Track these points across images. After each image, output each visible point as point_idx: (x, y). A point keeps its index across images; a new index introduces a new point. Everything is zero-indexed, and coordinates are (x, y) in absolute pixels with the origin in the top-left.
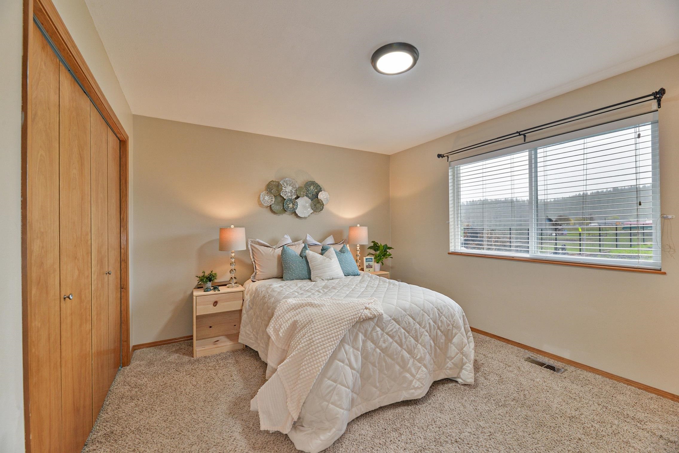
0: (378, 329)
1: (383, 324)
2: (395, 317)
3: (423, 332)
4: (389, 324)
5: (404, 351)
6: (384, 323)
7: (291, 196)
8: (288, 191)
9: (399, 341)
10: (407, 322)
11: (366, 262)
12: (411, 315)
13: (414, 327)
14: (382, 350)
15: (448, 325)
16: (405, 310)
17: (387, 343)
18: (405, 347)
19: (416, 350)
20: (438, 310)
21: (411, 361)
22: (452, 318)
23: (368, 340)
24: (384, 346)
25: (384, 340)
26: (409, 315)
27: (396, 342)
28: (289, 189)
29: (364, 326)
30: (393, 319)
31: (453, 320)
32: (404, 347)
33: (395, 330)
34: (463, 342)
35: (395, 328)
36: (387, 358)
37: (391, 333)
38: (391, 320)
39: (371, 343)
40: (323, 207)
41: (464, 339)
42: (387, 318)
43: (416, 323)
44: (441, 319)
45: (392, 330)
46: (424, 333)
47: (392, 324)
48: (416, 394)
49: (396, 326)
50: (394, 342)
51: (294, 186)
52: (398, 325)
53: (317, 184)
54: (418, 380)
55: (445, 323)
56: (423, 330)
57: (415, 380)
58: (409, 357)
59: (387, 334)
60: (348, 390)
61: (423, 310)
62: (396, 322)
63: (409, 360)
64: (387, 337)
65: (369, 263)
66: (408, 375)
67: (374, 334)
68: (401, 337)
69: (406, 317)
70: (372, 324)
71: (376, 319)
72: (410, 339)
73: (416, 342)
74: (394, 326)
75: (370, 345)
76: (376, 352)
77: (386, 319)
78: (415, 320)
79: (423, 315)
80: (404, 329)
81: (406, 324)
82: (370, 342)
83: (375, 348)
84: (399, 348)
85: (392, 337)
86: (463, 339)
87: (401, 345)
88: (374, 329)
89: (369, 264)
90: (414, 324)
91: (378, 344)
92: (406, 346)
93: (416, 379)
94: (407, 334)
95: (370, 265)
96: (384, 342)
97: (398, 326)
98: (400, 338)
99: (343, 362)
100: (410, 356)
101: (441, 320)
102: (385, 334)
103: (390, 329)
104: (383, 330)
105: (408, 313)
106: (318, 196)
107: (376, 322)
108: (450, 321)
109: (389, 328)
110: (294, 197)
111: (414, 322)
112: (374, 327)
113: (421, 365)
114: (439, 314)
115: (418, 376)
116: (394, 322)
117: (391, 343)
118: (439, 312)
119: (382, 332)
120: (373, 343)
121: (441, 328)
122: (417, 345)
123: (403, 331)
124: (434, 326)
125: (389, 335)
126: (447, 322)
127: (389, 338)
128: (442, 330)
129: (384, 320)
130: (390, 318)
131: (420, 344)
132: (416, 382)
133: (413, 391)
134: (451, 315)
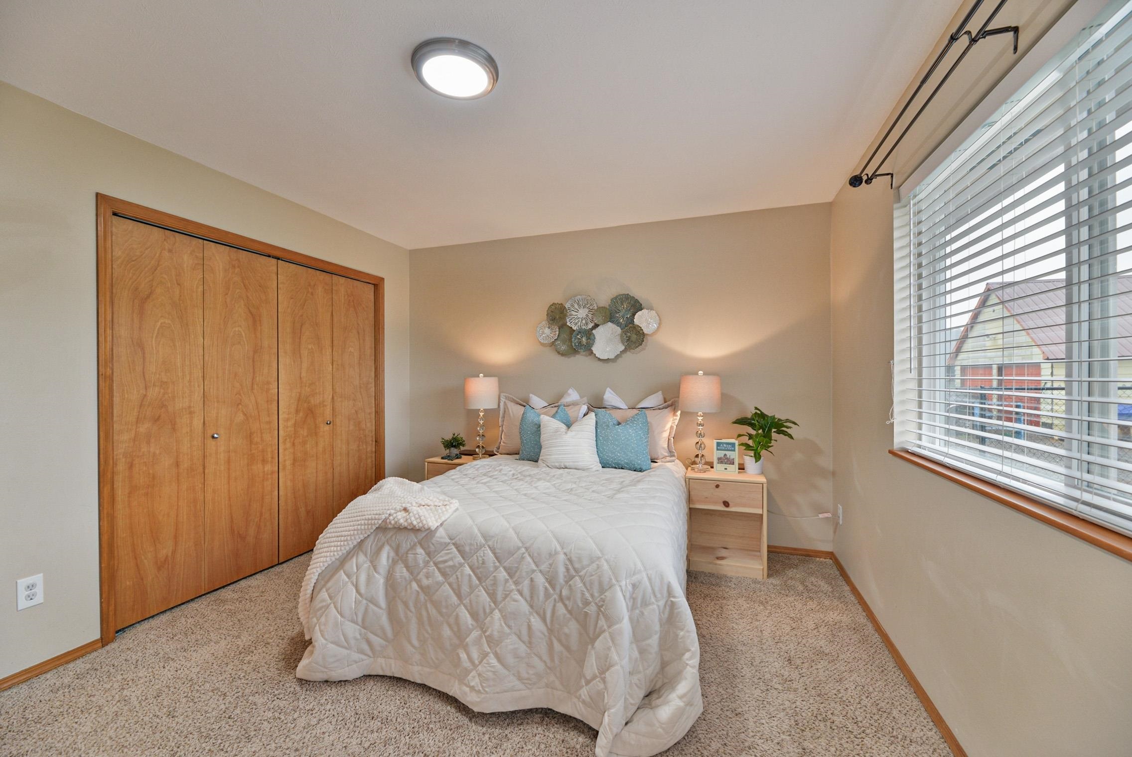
0: (420, 550)
1: (431, 545)
2: (458, 542)
3: (511, 591)
4: (443, 550)
5: (463, 607)
6: (433, 544)
7: (587, 324)
8: (578, 318)
9: (455, 586)
10: (480, 559)
11: (718, 450)
12: (495, 549)
13: (494, 575)
14: (420, 587)
15: (586, 603)
16: (486, 537)
17: (430, 581)
18: (466, 601)
19: (489, 618)
20: (570, 560)
21: (475, 634)
22: (602, 591)
23: (400, 562)
24: (425, 582)
25: (427, 573)
26: (490, 548)
27: (450, 585)
28: (583, 313)
29: (397, 538)
30: (454, 544)
31: (603, 597)
32: (464, 602)
33: (450, 563)
34: (608, 654)
35: (451, 559)
36: (429, 605)
37: (441, 566)
38: (449, 543)
39: (405, 569)
40: (643, 339)
41: (613, 649)
42: (441, 538)
43: (501, 569)
44: (571, 583)
45: (445, 561)
46: (512, 594)
47: (449, 551)
48: (468, 699)
49: (455, 557)
50: (446, 584)
51: (591, 307)
52: (461, 558)
53: (633, 297)
54: (479, 675)
55: (579, 595)
56: (513, 587)
57: (474, 672)
58: (472, 625)
59: (436, 564)
60: (340, 617)
61: (527, 549)
62: (459, 551)
63: (471, 631)
64: (434, 569)
65: (726, 452)
66: (463, 656)
67: (411, 556)
68: (460, 580)
69: (483, 549)
70: (413, 538)
71: (424, 534)
72: (479, 593)
73: (492, 605)
74: (450, 556)
75: (401, 572)
76: (411, 588)
77: (438, 540)
78: (499, 562)
79: (523, 558)
80: (471, 568)
81: (478, 562)
82: (403, 566)
83: (411, 581)
84: (454, 599)
85: (444, 574)
86: (609, 649)
87: (459, 596)
88: (413, 547)
89: (725, 455)
90: (496, 568)
91: (417, 576)
92: (468, 601)
93: (477, 671)
94: (475, 581)
95: (727, 459)
96: (427, 577)
97: (459, 559)
98: (458, 581)
99: (348, 576)
100: (474, 623)
101: (570, 586)
102: (432, 563)
103: (441, 559)
104: (428, 554)
105: (490, 543)
106: (635, 320)
107: (421, 537)
108: (592, 596)
109: (442, 557)
110: (591, 325)
111: (498, 564)
112: (415, 545)
113: (489, 650)
114: (568, 570)
115: (480, 668)
116: (455, 550)
117: (440, 585)
118: (570, 567)
119: (427, 559)
120: (408, 570)
121: (567, 602)
122: (494, 610)
123: (467, 570)
124: (546, 589)
125: (439, 569)
126: (583, 594)
127: (437, 573)
128: (569, 608)
129: (434, 539)
130: (448, 540)
131: (500, 610)
132: (474, 677)
133: (467, 689)
134: (601, 584)
